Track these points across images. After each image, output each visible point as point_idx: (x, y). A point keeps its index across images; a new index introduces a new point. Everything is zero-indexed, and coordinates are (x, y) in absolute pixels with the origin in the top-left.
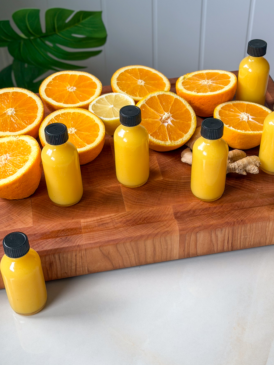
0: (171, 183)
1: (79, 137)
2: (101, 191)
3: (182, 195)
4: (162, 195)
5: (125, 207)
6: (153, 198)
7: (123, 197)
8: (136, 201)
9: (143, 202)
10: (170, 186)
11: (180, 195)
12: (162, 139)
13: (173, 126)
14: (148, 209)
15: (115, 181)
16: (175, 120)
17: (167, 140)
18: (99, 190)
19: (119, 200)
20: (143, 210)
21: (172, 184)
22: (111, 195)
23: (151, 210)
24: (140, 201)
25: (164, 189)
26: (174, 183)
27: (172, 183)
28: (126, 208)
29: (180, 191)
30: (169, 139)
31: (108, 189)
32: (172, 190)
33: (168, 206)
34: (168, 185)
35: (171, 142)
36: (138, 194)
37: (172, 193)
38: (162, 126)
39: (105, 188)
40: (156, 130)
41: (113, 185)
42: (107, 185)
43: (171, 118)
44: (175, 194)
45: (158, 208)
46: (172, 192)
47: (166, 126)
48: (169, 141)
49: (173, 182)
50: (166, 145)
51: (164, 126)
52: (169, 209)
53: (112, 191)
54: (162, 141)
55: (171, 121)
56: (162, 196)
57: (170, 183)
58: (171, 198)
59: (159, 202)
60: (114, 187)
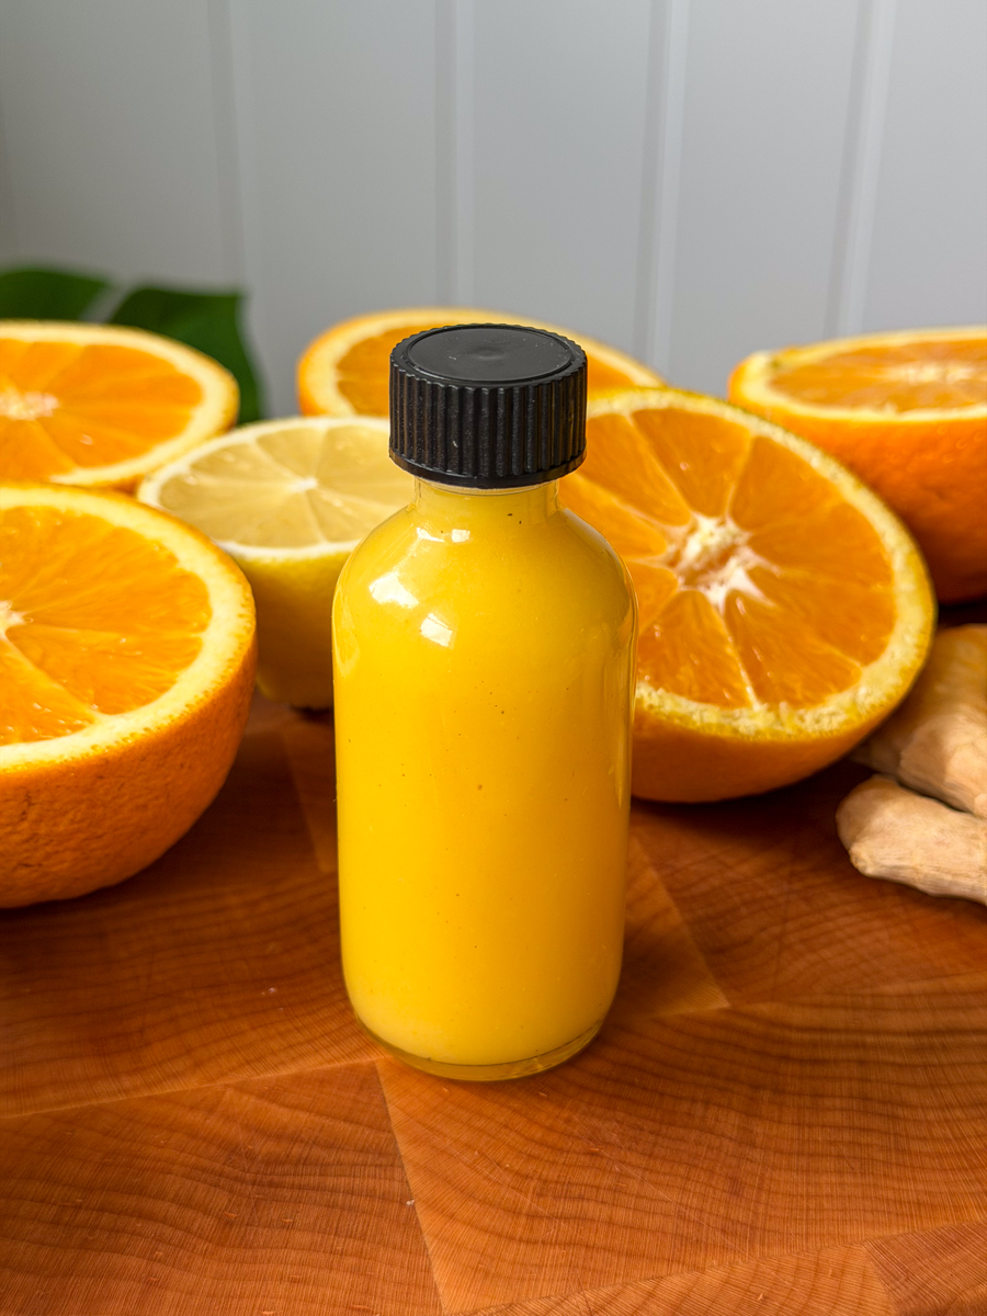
0: (806, 1037)
1: (40, 665)
2: (211, 1111)
3: (927, 1148)
4: (753, 1145)
5: (428, 1270)
6: (682, 1170)
7: (409, 1170)
8: (527, 1202)
9: (591, 1209)
10: (801, 1061)
11: (915, 1146)
12: (703, 689)
13: (770, 604)
14: (647, 1286)
15: (333, 1026)
16: (775, 569)
17: (740, 701)
18: (193, 1108)
19: (371, 1195)
20: (605, 1291)
21: (815, 1045)
22: (296, 1150)
23: (685, 1297)
24: (568, 1207)
25: (756, 1087)
26: (834, 1037)
27: (817, 1037)
28: (440, 1274)
29: (900, 1112)
30: (749, 690)
31: (272, 1094)
32: (828, 1102)
33: (833, 1255)
34: (786, 1058)
35: (771, 716)
36: (538, 1134)
37: (839, 1128)
38: (688, 607)
39: (241, 1089)
40: (650, 630)
41: (312, 1065)
42: (260, 1059)
43: (747, 553)
44: (864, 1139)
45: (742, 1269)
46: (837, 1118)
47: (717, 608)
48: (758, 707)
49: (822, 1030)
50: (735, 731)
51: (701, 605)
52: (852, 1282)
53: (303, 1116)
54: (702, 706)
55: (753, 575)
56: (757, 1155)
57: (795, 1036)
58: (840, 1172)
59: (741, 1215)
60: (323, 1081)
